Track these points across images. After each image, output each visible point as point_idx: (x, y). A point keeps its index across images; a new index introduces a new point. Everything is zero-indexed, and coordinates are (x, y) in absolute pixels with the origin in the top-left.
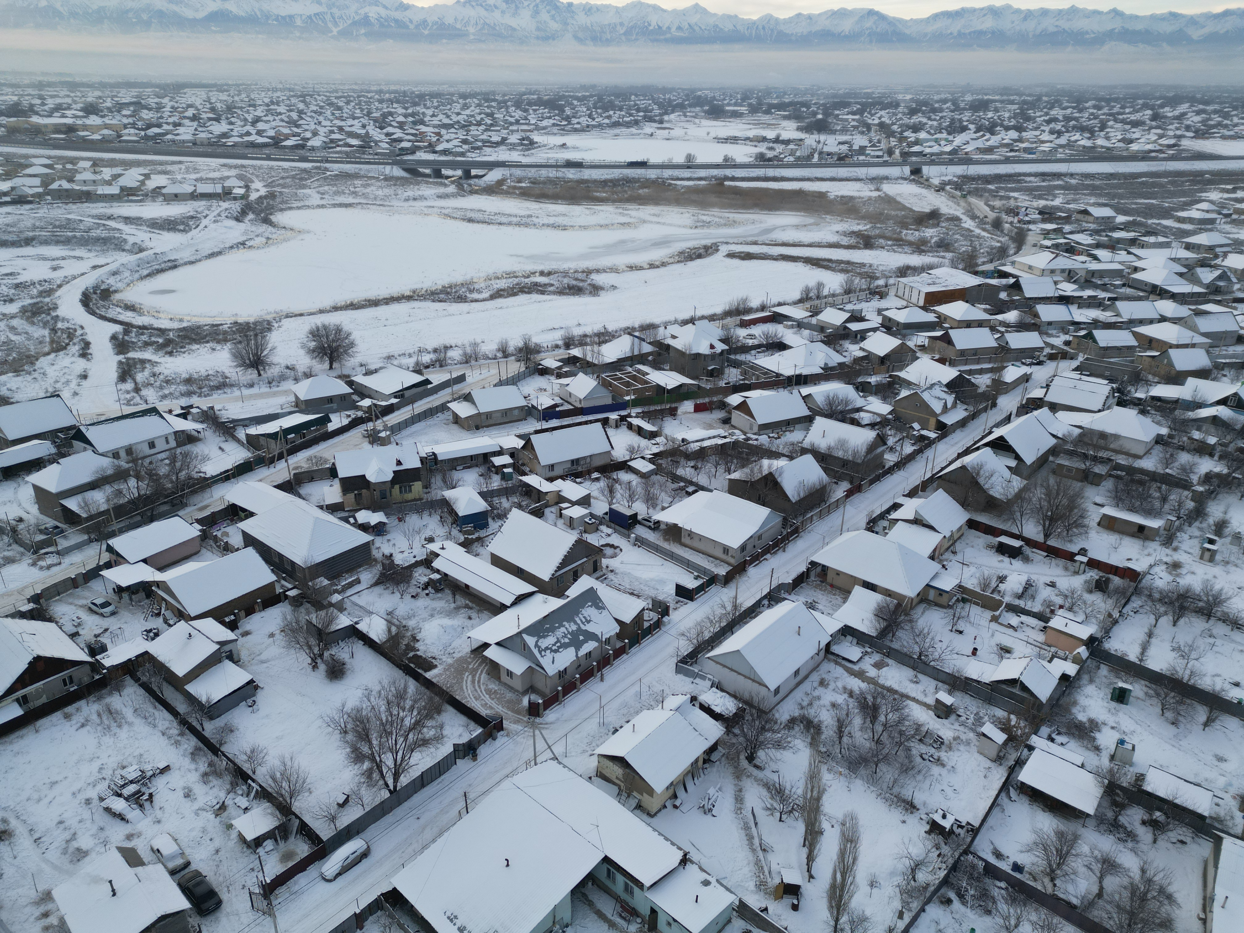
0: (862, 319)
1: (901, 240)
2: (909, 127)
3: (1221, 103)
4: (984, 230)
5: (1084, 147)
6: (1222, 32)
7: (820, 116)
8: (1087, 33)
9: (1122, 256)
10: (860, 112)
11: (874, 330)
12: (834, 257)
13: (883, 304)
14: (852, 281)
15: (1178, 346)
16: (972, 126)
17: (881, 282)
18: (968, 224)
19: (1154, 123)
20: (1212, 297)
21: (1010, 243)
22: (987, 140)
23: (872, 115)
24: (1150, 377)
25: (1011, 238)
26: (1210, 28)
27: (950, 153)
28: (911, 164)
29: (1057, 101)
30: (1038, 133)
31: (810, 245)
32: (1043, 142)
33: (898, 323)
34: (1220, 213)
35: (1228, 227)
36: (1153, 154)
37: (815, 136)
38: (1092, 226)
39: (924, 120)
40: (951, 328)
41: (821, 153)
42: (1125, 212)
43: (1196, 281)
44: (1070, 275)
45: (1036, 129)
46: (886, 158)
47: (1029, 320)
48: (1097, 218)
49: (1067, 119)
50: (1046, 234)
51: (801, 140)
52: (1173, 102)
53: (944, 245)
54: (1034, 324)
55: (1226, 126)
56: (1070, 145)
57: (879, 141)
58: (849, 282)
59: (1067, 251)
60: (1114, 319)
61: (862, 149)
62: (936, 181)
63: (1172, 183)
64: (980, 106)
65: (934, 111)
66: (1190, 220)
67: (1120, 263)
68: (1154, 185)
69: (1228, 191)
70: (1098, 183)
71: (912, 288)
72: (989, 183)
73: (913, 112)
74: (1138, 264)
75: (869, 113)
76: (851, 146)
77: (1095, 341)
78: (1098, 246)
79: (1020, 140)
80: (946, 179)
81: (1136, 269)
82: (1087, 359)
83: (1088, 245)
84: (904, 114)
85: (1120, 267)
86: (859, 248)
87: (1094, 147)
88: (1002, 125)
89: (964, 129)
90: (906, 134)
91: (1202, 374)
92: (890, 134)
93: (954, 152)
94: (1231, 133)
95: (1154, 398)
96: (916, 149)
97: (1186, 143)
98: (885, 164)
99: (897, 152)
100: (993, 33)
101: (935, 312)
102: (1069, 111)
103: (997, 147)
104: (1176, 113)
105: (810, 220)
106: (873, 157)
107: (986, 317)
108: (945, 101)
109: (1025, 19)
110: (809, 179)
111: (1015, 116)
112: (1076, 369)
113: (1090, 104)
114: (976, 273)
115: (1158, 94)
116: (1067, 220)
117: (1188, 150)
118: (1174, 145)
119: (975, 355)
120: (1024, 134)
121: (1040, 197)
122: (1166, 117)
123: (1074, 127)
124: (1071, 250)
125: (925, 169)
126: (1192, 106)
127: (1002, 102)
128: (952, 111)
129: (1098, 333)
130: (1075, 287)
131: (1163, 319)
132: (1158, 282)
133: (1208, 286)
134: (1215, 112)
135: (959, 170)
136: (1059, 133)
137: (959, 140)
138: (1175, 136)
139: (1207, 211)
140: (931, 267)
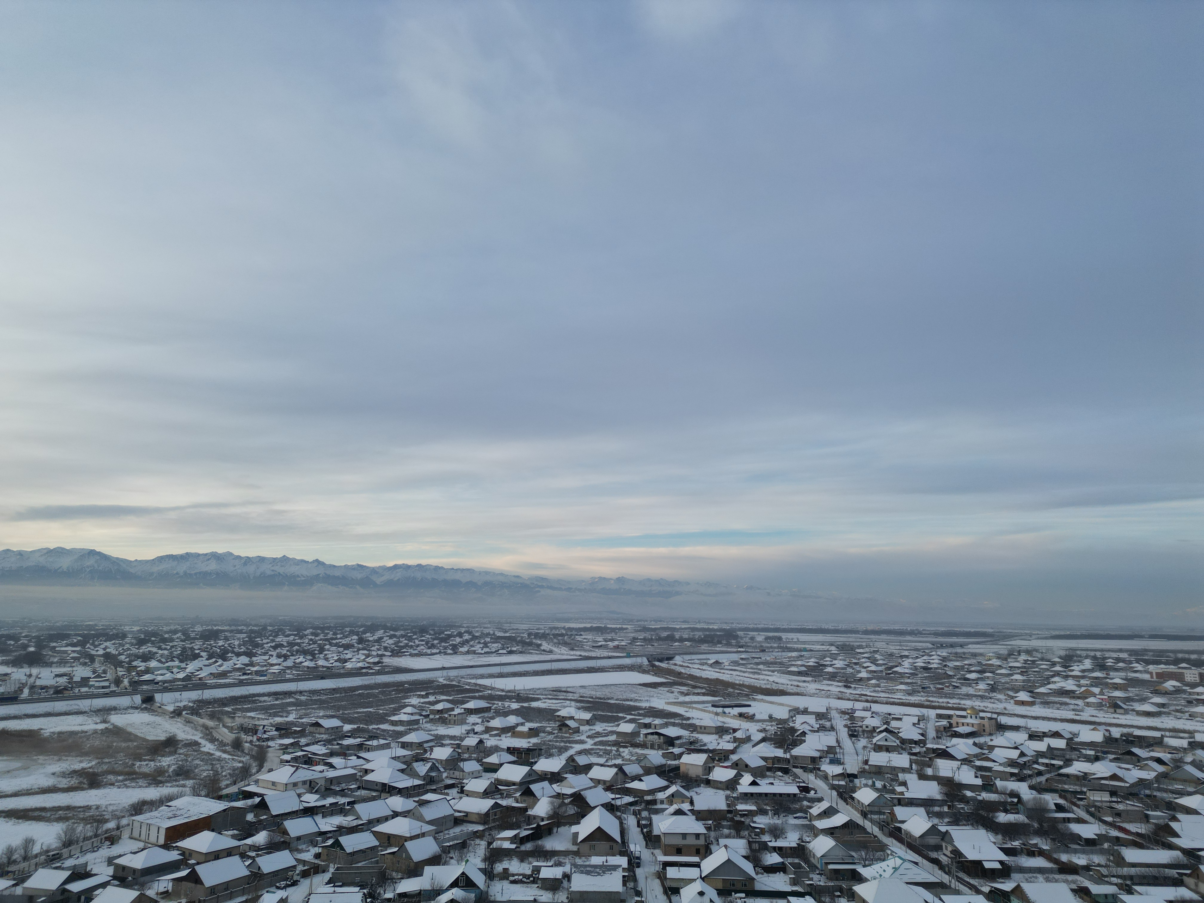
0: (87, 875)
1: (135, 773)
2: (137, 657)
3: (405, 630)
4: (225, 752)
5: (308, 667)
6: (396, 579)
7: (32, 649)
8: (298, 576)
9: (353, 760)
10: (82, 644)
11: (104, 885)
12: (48, 805)
13: (115, 850)
14: (74, 830)
15: (412, 838)
16: (203, 654)
17: (111, 825)
18: (208, 747)
19: (360, 646)
20: (429, 787)
21: (252, 761)
22: (220, 666)
23: (96, 646)
24: (394, 874)
25: (252, 757)
26: (386, 577)
27: (183, 680)
28: (141, 693)
29: (280, 630)
30: (267, 657)
31: (15, 795)
32: (272, 665)
33: (134, 871)
34: (421, 715)
35: (428, 726)
36: (364, 671)
37: (26, 670)
38: (325, 737)
39: (154, 650)
40: (198, 864)
41: (32, 687)
42: (350, 721)
43: (414, 774)
44: (311, 786)
45: (265, 654)
46: (113, 688)
47: (279, 838)
48: (328, 729)
49: (291, 644)
50: (285, 749)
51: (6, 675)
52: (372, 629)
53: (183, 773)
54: (284, 842)
55: (411, 647)
56: (296, 666)
57: (105, 672)
58: (70, 831)
59: (306, 763)
60: (355, 823)
61: (85, 681)
62: (171, 708)
63: (382, 693)
64: (210, 635)
65: (164, 641)
66: (401, 723)
67: (352, 767)
68: (369, 696)
69: (422, 697)
70: (324, 697)
71: (149, 825)
72: (225, 705)
73: (141, 642)
74: (367, 766)
75: (93, 644)
76: (72, 678)
77: (342, 848)
78: (332, 754)
79: (252, 664)
80: (181, 704)
81: (366, 772)
82: (338, 869)
83: (323, 755)
84: (132, 644)
85: (353, 771)
86: (83, 789)
87: (316, 667)
88: (233, 652)
89: (196, 657)
90: (135, 663)
91: (435, 860)
92: (118, 664)
93: (188, 678)
94: (416, 652)
95: (401, 895)
96: (147, 677)
97: (386, 660)
98: (113, 694)
99: (126, 682)
100: (217, 574)
101: (178, 848)
102: (292, 638)
103: (230, 672)
104: (376, 637)
105: (16, 764)
106: (99, 688)
107: (235, 843)
108: (175, 632)
109: (245, 564)
110: (15, 717)
111: (244, 643)
112: (328, 883)
113: (308, 631)
114: (220, 798)
115: (360, 623)
116: (302, 733)
117: (389, 666)
118: (378, 663)
119: (227, 889)
120: (254, 659)
121: (275, 715)
122: (369, 641)
123: (297, 651)
124: (309, 761)
125: (158, 697)
126: (385, 632)
127: (231, 631)
128: (182, 641)
129: (343, 840)
130: (317, 796)
131: (396, 814)
132: (385, 781)
133: (424, 778)
134: (402, 636)
135: (194, 695)
136: (286, 657)
137: (191, 667)
138: (378, 655)
139: (412, 714)
140: (170, 798)
